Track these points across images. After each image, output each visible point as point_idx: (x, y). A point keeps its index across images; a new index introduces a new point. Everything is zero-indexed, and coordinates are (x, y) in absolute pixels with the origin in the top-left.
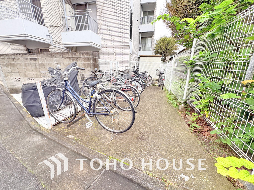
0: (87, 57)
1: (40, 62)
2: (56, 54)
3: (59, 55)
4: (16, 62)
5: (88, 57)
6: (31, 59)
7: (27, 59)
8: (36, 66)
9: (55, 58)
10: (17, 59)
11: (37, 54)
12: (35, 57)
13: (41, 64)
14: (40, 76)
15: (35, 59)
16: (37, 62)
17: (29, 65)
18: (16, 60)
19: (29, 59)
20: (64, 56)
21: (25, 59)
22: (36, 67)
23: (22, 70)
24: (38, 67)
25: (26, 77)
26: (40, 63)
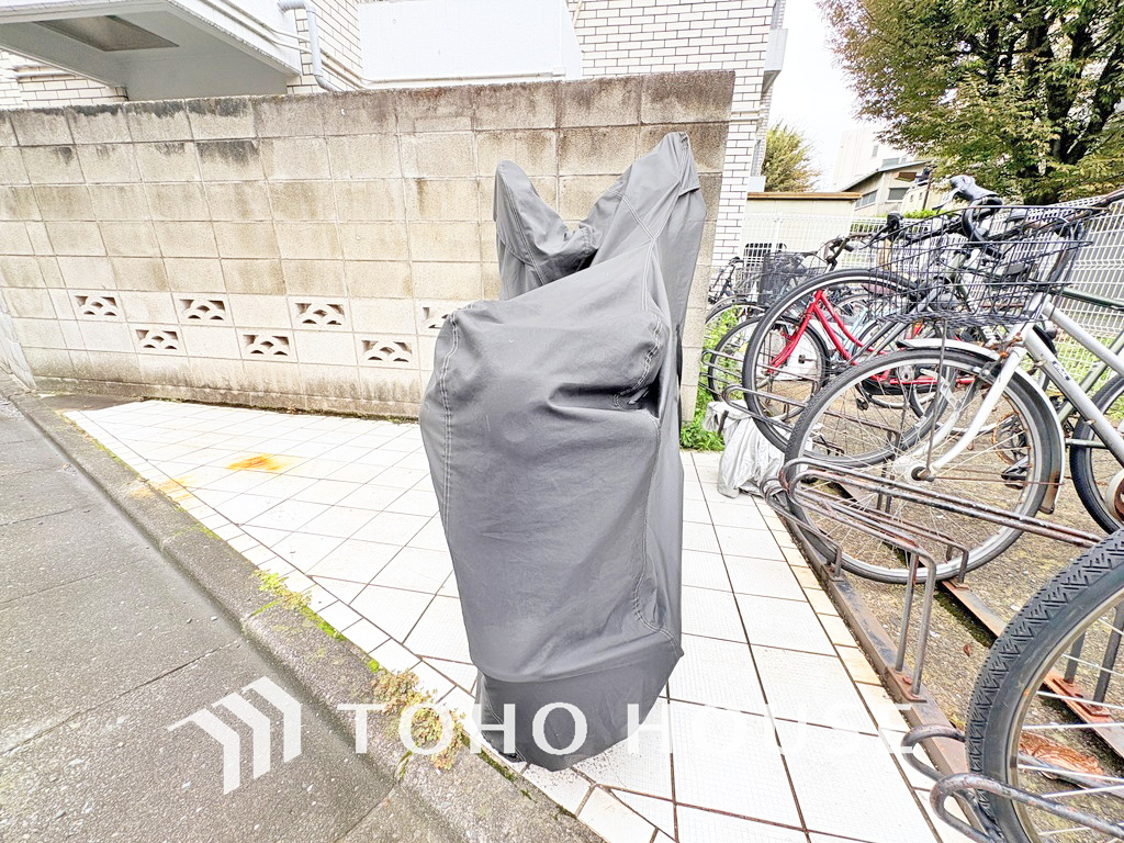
0: (692, 119)
1: (278, 167)
2: (423, 104)
3: (442, 110)
4: (89, 171)
5: (701, 117)
6: (204, 148)
7: (172, 147)
8: (245, 203)
9: (406, 139)
10: (92, 149)
11: (256, 103)
12: (240, 127)
13: (287, 185)
14: (269, 283)
15: (238, 150)
16: (253, 171)
17: (187, 197)
18: (86, 156)
19: (190, 147)
20: (486, 114)
21: (158, 148)
22: (244, 213)
23: (136, 236)
24: (257, 208)
25: (162, 285)
26: (281, 176)
